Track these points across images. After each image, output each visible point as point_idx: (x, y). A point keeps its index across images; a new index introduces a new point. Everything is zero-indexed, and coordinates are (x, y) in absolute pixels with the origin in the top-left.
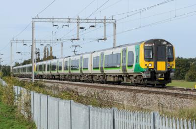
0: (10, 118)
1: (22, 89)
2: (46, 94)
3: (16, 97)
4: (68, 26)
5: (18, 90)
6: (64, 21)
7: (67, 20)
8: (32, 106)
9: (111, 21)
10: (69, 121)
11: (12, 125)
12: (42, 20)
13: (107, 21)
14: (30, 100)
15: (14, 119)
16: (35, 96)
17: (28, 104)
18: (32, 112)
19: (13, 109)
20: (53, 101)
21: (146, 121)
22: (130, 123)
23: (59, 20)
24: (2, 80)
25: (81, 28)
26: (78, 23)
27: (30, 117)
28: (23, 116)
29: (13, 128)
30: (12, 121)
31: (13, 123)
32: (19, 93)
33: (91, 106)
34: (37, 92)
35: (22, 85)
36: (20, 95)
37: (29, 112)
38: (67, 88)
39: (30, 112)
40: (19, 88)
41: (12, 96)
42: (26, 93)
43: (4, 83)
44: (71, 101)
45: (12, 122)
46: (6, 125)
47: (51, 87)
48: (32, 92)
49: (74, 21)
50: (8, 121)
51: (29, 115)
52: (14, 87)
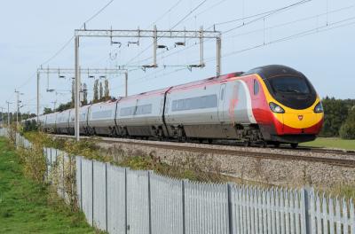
0: (39, 204)
1: (59, 152)
2: (103, 160)
3: (49, 167)
4: (138, 43)
5: (52, 154)
6: (130, 34)
7: (136, 34)
8: (78, 183)
9: (212, 35)
10: (147, 207)
11: (44, 216)
12: (92, 33)
13: (204, 35)
14: (75, 171)
15: (46, 205)
16: (84, 166)
17: (71, 178)
18: (79, 193)
19: (44, 189)
20: (116, 173)
21: (291, 205)
22: (260, 210)
23: (122, 34)
24: (23, 138)
25: (160, 47)
26: (155, 38)
27: (74, 202)
28: (63, 200)
29: (45, 220)
30: (43, 209)
31: (45, 212)
32: (54, 160)
33: (186, 180)
34: (86, 157)
35: (60, 145)
36: (56, 164)
37: (73, 193)
38: (138, 151)
39: (75, 194)
40: (54, 150)
41: (41, 165)
42: (67, 160)
43: (27, 143)
44: (150, 171)
45: (42, 211)
46: (34, 215)
47: (110, 149)
48: (78, 158)
49: (148, 34)
50: (36, 208)
51: (73, 198)
52: (45, 149)
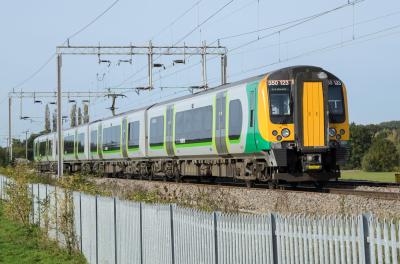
0: (31, 248)
1: (51, 189)
3: (36, 206)
4: (130, 61)
5: (40, 191)
6: (121, 51)
7: (128, 51)
8: (77, 222)
9: (217, 51)
12: (77, 51)
13: (208, 51)
15: (37, 248)
16: (84, 202)
17: (68, 217)
18: (78, 233)
23: (111, 51)
25: (157, 65)
26: (150, 55)
30: (35, 253)
31: (38, 256)
32: (43, 197)
33: (219, 213)
35: (48, 182)
36: (47, 202)
39: (73, 234)
40: (42, 187)
42: (63, 194)
44: (173, 204)
45: (35, 255)
46: (26, 260)
48: (76, 195)
49: (141, 51)
50: (27, 252)
51: (71, 239)
52: (30, 186)
